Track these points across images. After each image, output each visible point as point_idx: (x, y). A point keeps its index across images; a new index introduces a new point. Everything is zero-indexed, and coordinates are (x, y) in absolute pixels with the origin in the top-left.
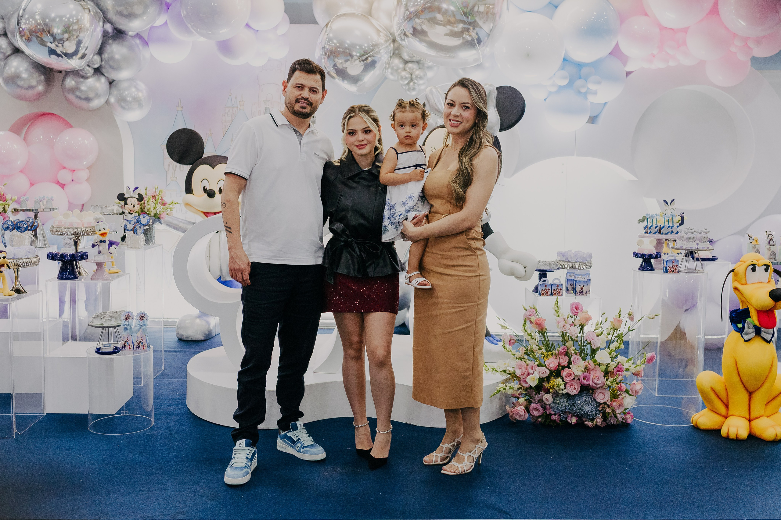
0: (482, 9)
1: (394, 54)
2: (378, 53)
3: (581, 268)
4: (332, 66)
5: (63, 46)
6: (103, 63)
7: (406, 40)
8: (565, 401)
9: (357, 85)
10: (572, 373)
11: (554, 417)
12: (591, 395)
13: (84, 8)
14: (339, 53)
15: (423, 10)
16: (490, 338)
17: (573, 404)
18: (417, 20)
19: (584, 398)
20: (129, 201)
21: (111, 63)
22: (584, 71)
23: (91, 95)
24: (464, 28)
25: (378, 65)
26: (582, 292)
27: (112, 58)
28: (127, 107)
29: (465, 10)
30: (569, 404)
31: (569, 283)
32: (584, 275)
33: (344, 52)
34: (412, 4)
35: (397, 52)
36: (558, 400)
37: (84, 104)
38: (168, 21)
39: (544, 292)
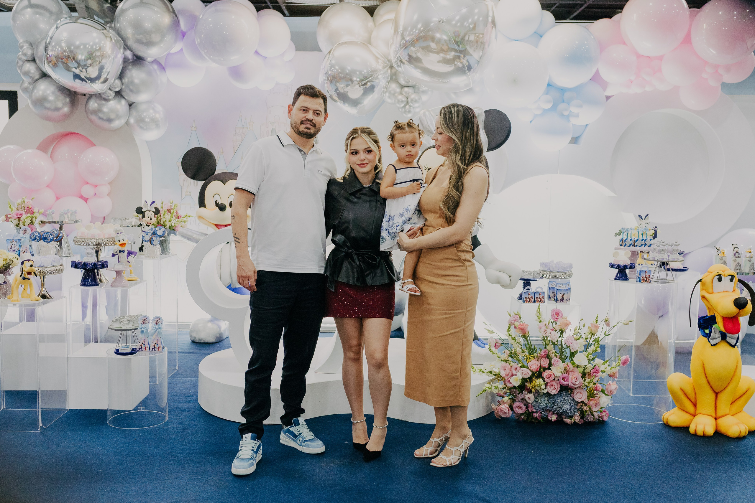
0: (472, 38)
1: (391, 79)
2: (377, 78)
3: (561, 278)
4: (334, 90)
5: (87, 71)
6: (123, 87)
7: (402, 67)
8: (546, 400)
9: (357, 107)
10: (552, 374)
11: (535, 415)
12: (569, 395)
13: (106, 37)
14: (340, 78)
15: (418, 39)
16: (478, 341)
17: (553, 402)
18: (412, 48)
19: (564, 397)
20: (146, 214)
21: (131, 87)
22: (567, 95)
23: (112, 116)
24: (456, 56)
25: (376, 90)
26: (562, 300)
27: (132, 82)
28: (145, 128)
29: (457, 39)
30: (549, 402)
31: (551, 291)
32: (564, 284)
33: (345, 77)
34: (408, 33)
35: (394, 77)
36: (539, 400)
37: (106, 125)
38: (183, 49)
39: (527, 299)
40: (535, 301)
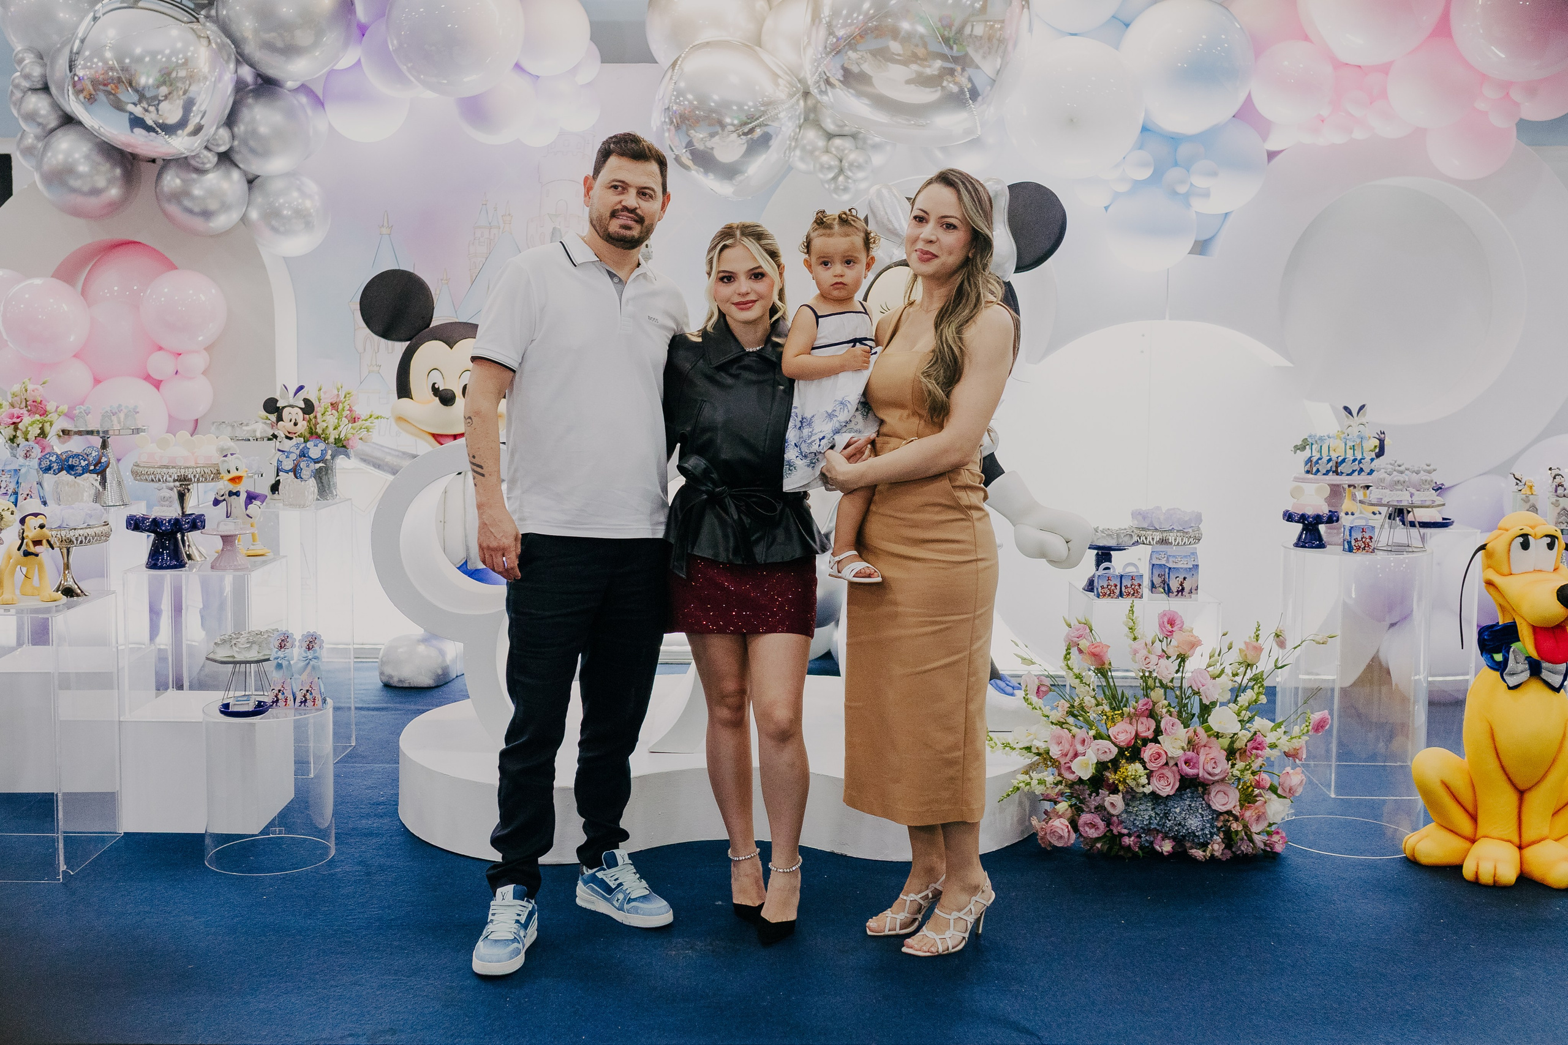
0: (979, 30)
1: (806, 119)
2: (775, 118)
3: (1178, 543)
4: (683, 145)
5: (157, 110)
6: (236, 143)
7: (830, 93)
8: (1150, 809)
9: (734, 182)
10: (1163, 753)
11: (1127, 841)
12: (1200, 797)
13: (199, 37)
14: (698, 120)
15: (864, 34)
16: (998, 682)
17: (1165, 814)
18: (850, 53)
19: (1187, 803)
20: (285, 412)
21: (252, 143)
22: (1184, 150)
23: (213, 205)
24: (945, 68)
25: (774, 143)
26: (1181, 591)
27: (254, 133)
28: (282, 229)
29: (946, 33)
30: (1156, 814)
31: (1156, 573)
32: (1186, 556)
33: (707, 117)
34: (841, 21)
35: (812, 116)
36: (1134, 807)
37: (198, 223)
38: (363, 60)
39: (1106, 590)
40: (1121, 595)
